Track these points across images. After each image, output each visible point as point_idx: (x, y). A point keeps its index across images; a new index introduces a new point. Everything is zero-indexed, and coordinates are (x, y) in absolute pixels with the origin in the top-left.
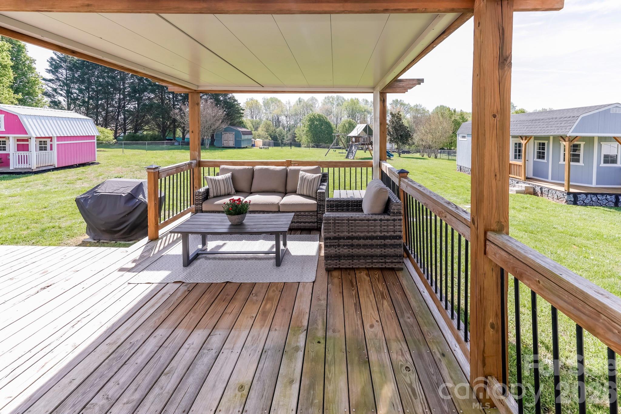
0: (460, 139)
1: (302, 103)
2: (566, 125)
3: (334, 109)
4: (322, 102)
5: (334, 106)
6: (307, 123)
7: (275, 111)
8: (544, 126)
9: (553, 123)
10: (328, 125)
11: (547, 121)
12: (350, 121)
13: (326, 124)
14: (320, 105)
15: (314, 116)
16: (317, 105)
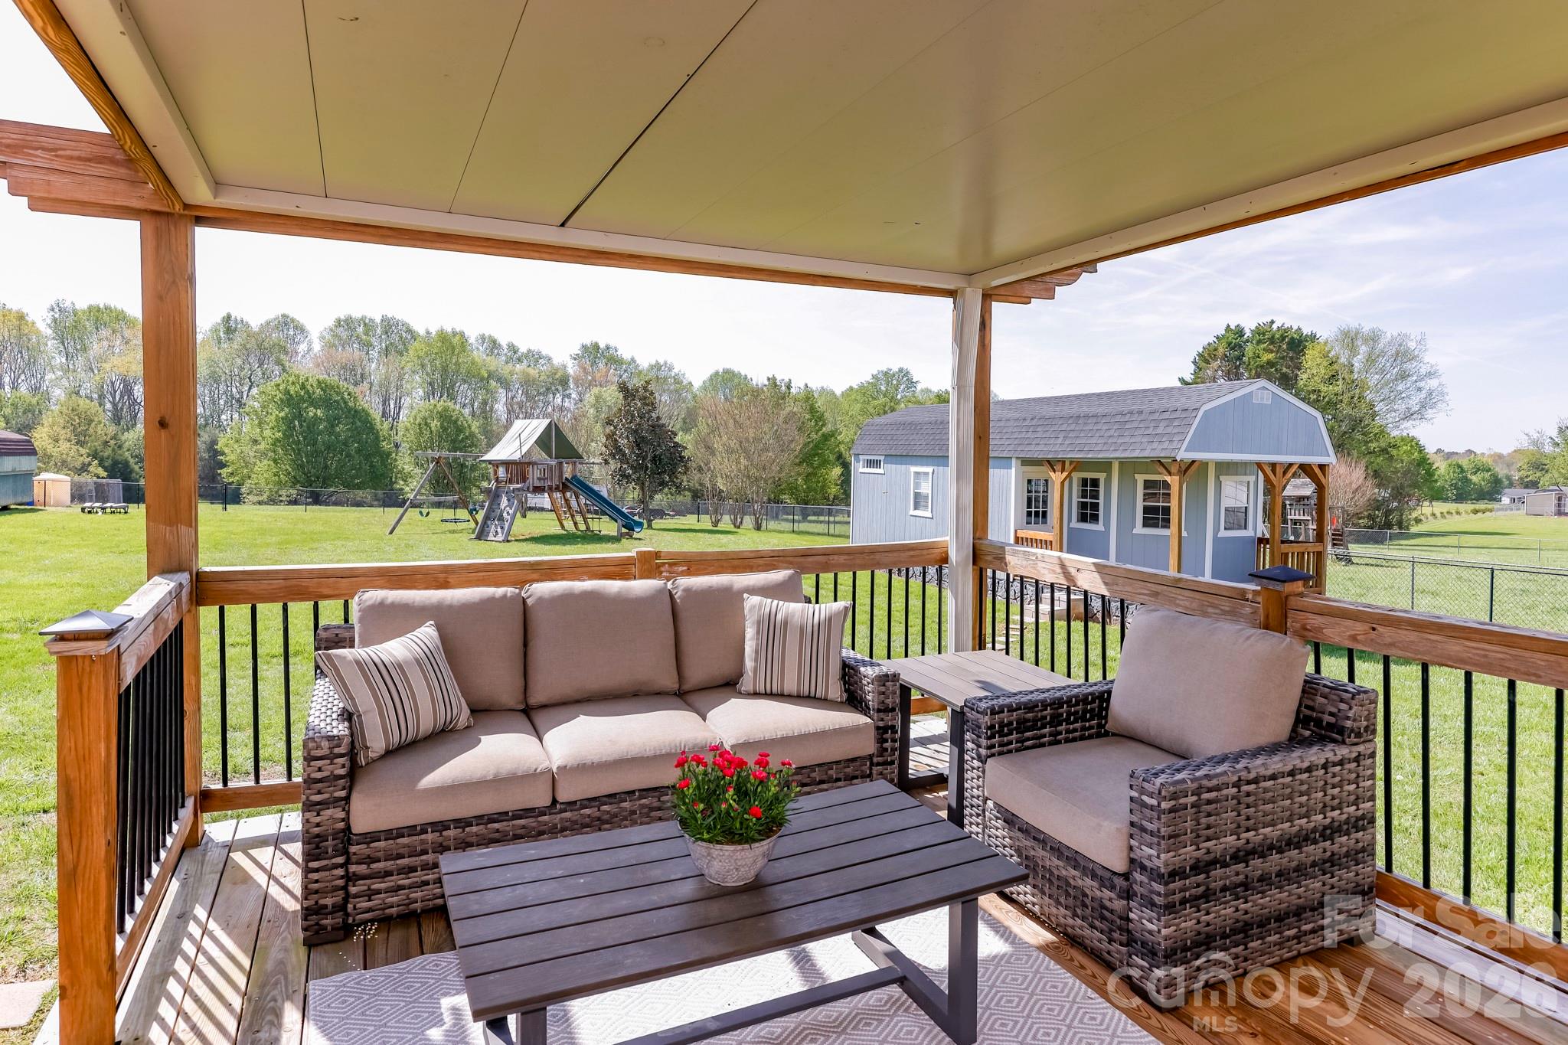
0: (861, 470)
1: (239, 338)
2: (1169, 430)
3: (374, 365)
4: (322, 338)
5: (374, 354)
6: (275, 414)
7: (115, 360)
8: (1111, 433)
9: (1135, 425)
10: (360, 421)
11: (1118, 418)
12: (446, 409)
13: (354, 417)
14: (317, 347)
15: (303, 387)
16: (302, 348)
